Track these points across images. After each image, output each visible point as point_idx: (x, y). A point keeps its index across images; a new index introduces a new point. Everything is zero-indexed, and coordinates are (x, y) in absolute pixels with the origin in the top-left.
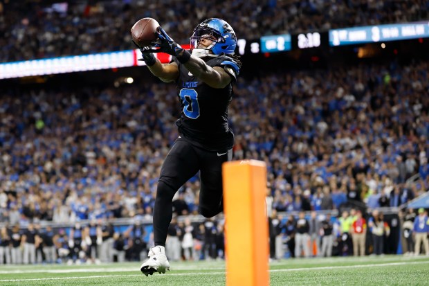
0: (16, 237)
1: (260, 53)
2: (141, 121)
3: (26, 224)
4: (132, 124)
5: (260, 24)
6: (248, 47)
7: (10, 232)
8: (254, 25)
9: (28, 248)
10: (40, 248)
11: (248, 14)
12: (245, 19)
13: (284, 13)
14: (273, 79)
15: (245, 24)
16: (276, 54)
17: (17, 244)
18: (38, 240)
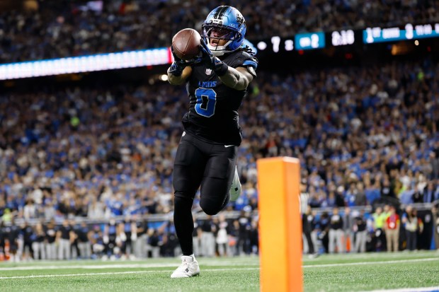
0: (51, 233)
1: (295, 51)
2: (175, 118)
3: (61, 220)
4: (167, 121)
5: (294, 21)
6: (282, 45)
7: (45, 228)
8: (288, 22)
9: (63, 244)
10: (75, 244)
11: (282, 11)
12: (279, 17)
13: (318, 11)
14: (307, 77)
15: (279, 22)
16: (309, 52)
17: (52, 240)
18: (73, 236)
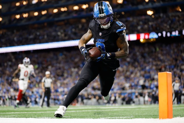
0: (90, 97)
1: (170, 37)
2: (131, 58)
3: (93, 92)
4: (128, 59)
5: (170, 26)
6: (166, 34)
7: (88, 95)
8: (168, 27)
11: (166, 23)
12: (165, 25)
13: (178, 23)
14: (174, 45)
15: (166, 27)
16: (175, 37)
17: (90, 99)
18: (97, 98)
